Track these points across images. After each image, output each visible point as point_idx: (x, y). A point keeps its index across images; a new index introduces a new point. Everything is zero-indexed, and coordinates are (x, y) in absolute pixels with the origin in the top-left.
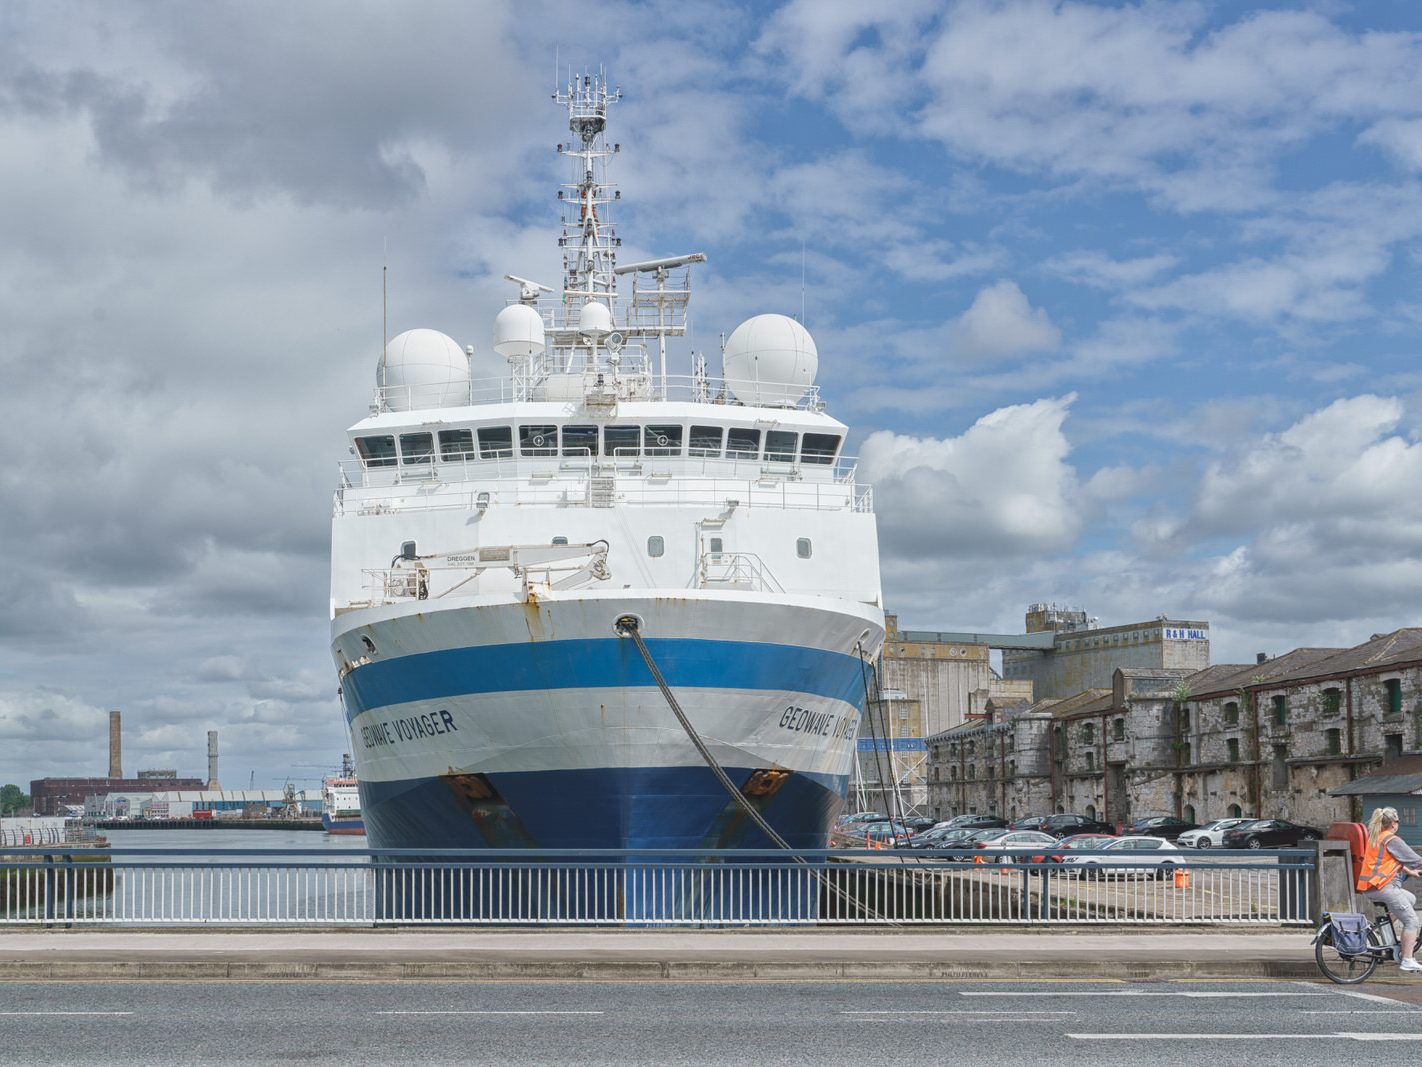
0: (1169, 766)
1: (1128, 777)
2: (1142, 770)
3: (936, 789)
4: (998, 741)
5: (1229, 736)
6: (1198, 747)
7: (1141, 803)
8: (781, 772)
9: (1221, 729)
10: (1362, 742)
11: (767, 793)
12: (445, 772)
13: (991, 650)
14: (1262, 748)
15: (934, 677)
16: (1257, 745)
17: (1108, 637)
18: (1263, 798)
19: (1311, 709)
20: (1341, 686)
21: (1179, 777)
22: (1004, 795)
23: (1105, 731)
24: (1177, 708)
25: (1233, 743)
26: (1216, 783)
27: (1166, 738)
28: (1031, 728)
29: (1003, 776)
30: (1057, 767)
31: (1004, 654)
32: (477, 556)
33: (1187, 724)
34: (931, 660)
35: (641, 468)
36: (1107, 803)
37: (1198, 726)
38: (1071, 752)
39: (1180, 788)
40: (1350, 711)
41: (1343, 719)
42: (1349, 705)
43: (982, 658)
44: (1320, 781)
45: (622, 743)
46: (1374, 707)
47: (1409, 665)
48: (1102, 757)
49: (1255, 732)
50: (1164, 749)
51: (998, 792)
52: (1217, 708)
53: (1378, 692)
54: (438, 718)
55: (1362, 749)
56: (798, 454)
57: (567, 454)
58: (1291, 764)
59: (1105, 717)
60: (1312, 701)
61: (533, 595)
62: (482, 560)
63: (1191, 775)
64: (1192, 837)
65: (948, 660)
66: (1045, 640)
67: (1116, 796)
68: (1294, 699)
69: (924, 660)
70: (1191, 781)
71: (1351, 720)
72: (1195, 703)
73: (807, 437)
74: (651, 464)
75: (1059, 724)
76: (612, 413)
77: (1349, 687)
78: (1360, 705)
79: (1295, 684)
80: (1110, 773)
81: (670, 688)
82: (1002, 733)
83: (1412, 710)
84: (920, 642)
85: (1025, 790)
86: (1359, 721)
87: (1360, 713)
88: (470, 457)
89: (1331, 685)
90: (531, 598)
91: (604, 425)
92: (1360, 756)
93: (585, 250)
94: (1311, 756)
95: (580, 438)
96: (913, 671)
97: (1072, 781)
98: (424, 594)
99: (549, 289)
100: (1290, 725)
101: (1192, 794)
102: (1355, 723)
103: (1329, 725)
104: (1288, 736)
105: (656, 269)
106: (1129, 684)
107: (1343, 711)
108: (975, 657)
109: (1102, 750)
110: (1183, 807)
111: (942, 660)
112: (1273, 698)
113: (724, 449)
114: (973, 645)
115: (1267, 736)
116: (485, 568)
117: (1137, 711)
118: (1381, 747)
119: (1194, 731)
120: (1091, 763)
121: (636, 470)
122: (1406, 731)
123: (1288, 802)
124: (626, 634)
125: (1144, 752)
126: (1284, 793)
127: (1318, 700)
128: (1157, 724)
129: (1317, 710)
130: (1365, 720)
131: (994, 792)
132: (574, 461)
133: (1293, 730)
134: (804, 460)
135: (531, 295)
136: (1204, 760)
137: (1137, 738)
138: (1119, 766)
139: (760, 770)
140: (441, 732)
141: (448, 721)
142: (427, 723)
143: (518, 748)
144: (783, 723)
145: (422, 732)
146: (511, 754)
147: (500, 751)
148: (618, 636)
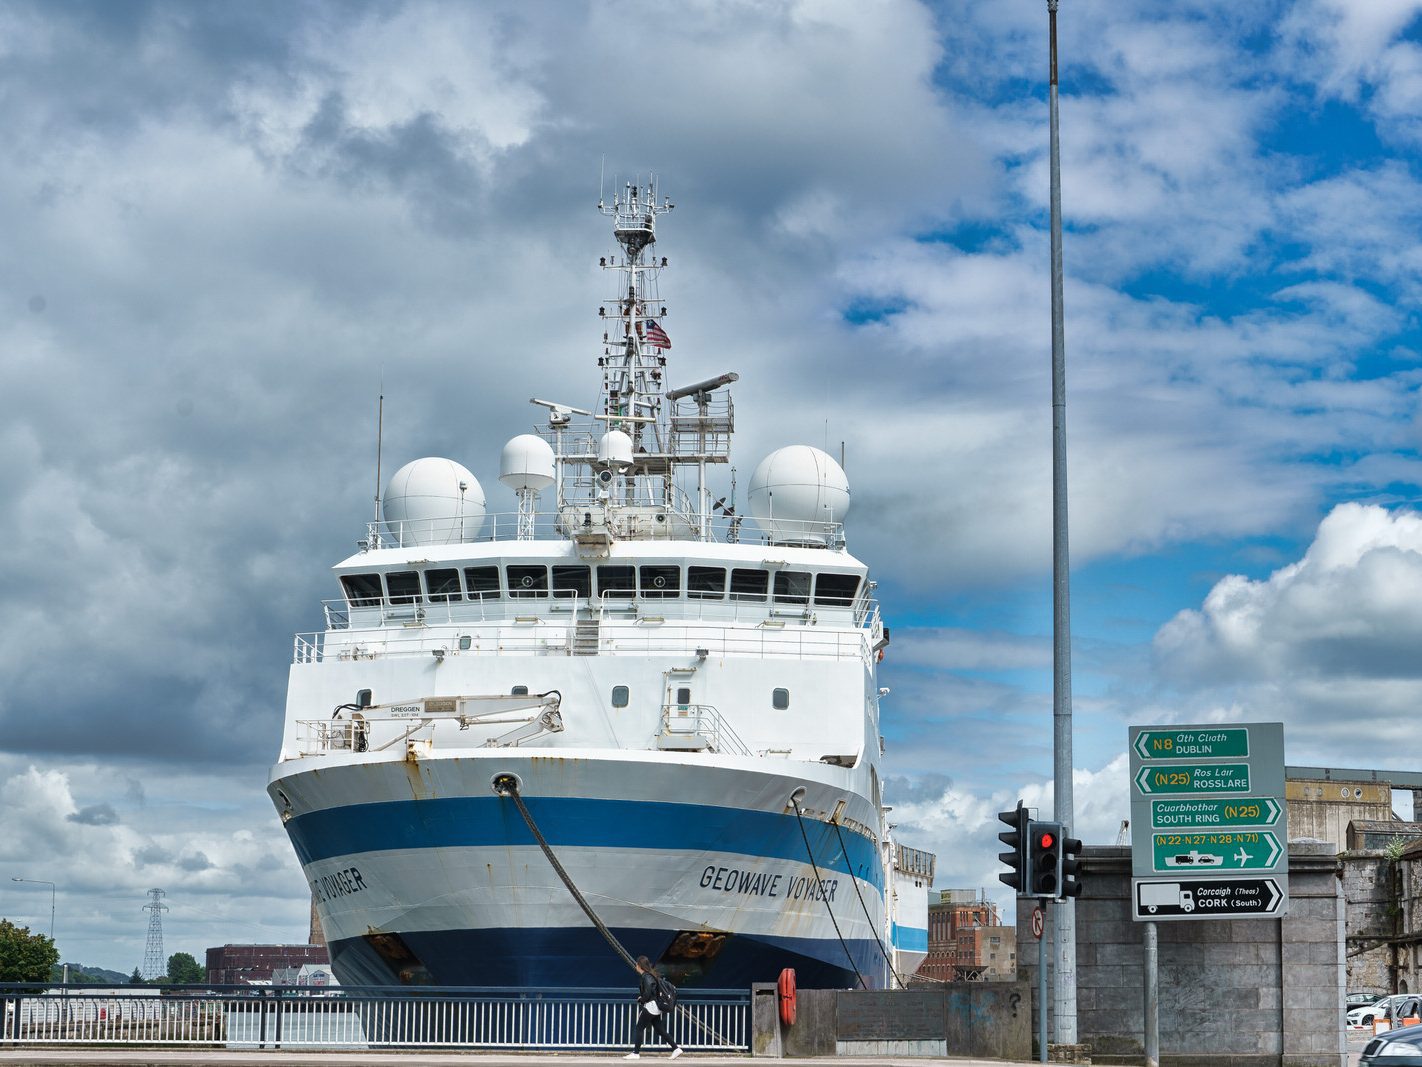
0: (1383, 935)
2: (1354, 939)
6: (1410, 914)
7: (1353, 978)
8: (716, 934)
11: (703, 956)
12: (366, 933)
13: (1392, 791)
15: (1320, 825)
21: (1394, 948)
24: (1392, 867)
27: (1380, 902)
31: (1415, 795)
32: (422, 706)
33: (1401, 887)
34: (1317, 802)
35: (636, 611)
37: (1410, 889)
39: (1395, 961)
43: (1383, 801)
45: (512, 902)
50: (1379, 916)
54: (350, 875)
56: (812, 597)
57: (557, 595)
61: (412, 753)
62: (427, 710)
63: (1404, 946)
64: (1356, 1015)
65: (1337, 803)
69: (1308, 802)
70: (1404, 952)
72: (1406, 863)
73: (820, 577)
74: (647, 606)
76: (605, 554)
81: (550, 847)
84: (1302, 780)
88: (457, 598)
90: (410, 756)
91: (596, 565)
93: (626, 370)
95: (570, 579)
96: (1293, 816)
98: (362, 746)
99: (585, 412)
101: (1406, 968)
105: (697, 392)
106: (1362, 839)
108: (1372, 799)
110: (1399, 982)
111: (1331, 803)
113: (727, 592)
114: (1369, 783)
116: (431, 719)
117: (1350, 871)
119: (1407, 895)
121: (632, 613)
124: (505, 793)
125: (1356, 918)
128: (1370, 886)
132: (563, 603)
134: (817, 602)
135: (560, 419)
136: (1415, 928)
137: (1349, 902)
139: (686, 932)
140: (355, 890)
141: (359, 878)
142: (344, 881)
143: (419, 907)
144: (705, 882)
145: (341, 889)
146: (414, 913)
147: (404, 910)
148: (495, 794)
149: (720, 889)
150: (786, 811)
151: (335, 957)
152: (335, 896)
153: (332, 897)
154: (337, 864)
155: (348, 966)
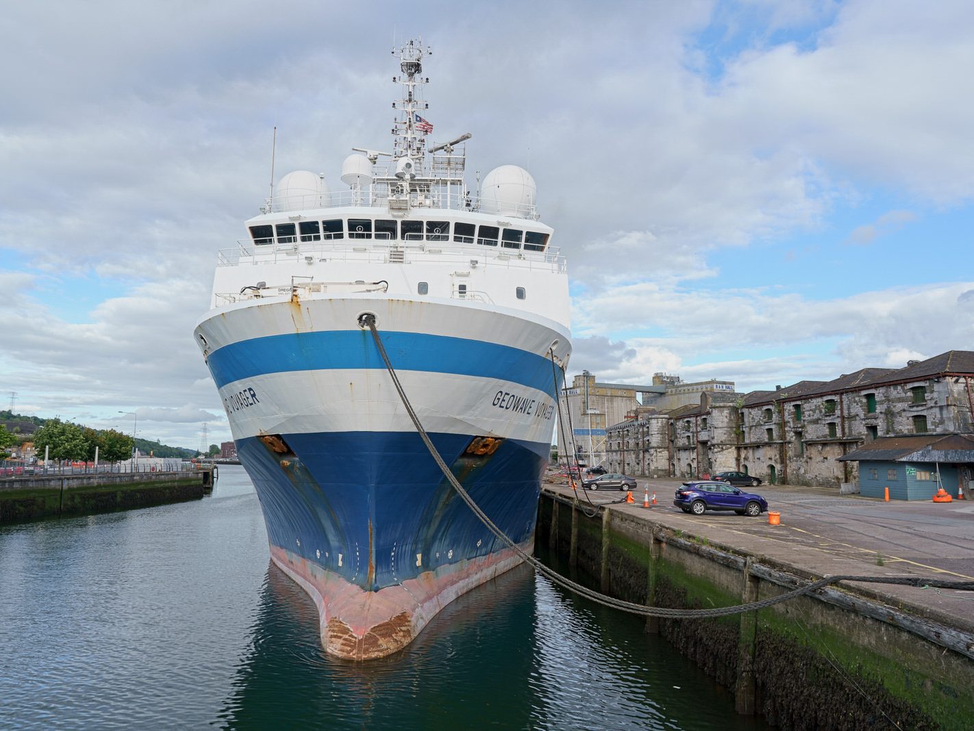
0: (732, 442)
1: (710, 449)
2: (718, 445)
3: (610, 454)
4: (641, 430)
5: (767, 427)
6: (749, 433)
7: (718, 463)
8: (496, 439)
9: (762, 423)
10: (850, 430)
11: (486, 453)
12: (259, 433)
13: (637, 393)
14: (787, 434)
15: (611, 404)
16: (784, 432)
17: (690, 388)
18: (788, 462)
19: (817, 411)
20: (836, 398)
21: (738, 449)
22: (644, 457)
23: (696, 425)
24: (737, 412)
25: (770, 430)
26: (761, 453)
27: (732, 428)
28: (658, 423)
29: (643, 447)
30: (671, 443)
31: (643, 395)
33: (743, 421)
34: (610, 396)
35: (423, 247)
36: (698, 462)
37: (749, 422)
38: (678, 436)
39: (739, 455)
40: (842, 412)
41: (838, 417)
42: (842, 409)
43: (633, 396)
44: (824, 452)
45: (367, 412)
46: (858, 410)
47: (880, 385)
48: (695, 438)
49: (782, 425)
50: (731, 434)
51: (641, 456)
52: (760, 412)
53: (861, 402)
55: (850, 434)
56: (523, 244)
57: (377, 237)
58: (806, 442)
59: (697, 417)
60: (817, 407)
61: (296, 296)
63: (746, 448)
65: (618, 397)
66: (661, 388)
67: (703, 459)
68: (807, 406)
69: (607, 396)
70: (745, 451)
71: (843, 418)
72: (747, 409)
73: (529, 234)
74: (430, 245)
75: (672, 421)
76: (407, 214)
77: (841, 399)
78: (849, 408)
79: (807, 398)
80: (699, 446)
82: (642, 426)
83: (883, 411)
84: (606, 388)
85: (655, 454)
86: (848, 418)
87: (849, 413)
89: (829, 398)
90: (294, 299)
91: (401, 220)
92: (849, 438)
94: (818, 438)
95: (386, 229)
96: (602, 401)
97: (679, 450)
100: (804, 421)
101: (746, 459)
102: (845, 419)
103: (829, 419)
104: (803, 427)
106: (710, 399)
107: (838, 412)
108: (630, 395)
109: (695, 435)
110: (741, 465)
111: (615, 396)
112: (793, 406)
113: (476, 238)
114: (629, 390)
115: (790, 427)
117: (715, 413)
118: (863, 433)
119: (747, 424)
120: (689, 442)
121: (420, 249)
122: (880, 424)
123: (804, 464)
124: (366, 328)
125: (719, 435)
126: (801, 459)
127: (822, 406)
128: (726, 420)
129: (821, 412)
130: (852, 418)
131: (639, 455)
132: (381, 241)
133: (806, 423)
134: (526, 247)
136: (753, 440)
137: (715, 428)
138: (704, 443)
139: (479, 436)
140: (251, 404)
141: (253, 396)
142: (243, 398)
143: (298, 416)
144: (496, 403)
145: (242, 404)
146: (293, 420)
147: (285, 418)
148: (359, 328)
149: (503, 407)
150: (547, 355)
151: (238, 450)
152: (238, 409)
153: (236, 410)
154: (238, 386)
155: (247, 455)
